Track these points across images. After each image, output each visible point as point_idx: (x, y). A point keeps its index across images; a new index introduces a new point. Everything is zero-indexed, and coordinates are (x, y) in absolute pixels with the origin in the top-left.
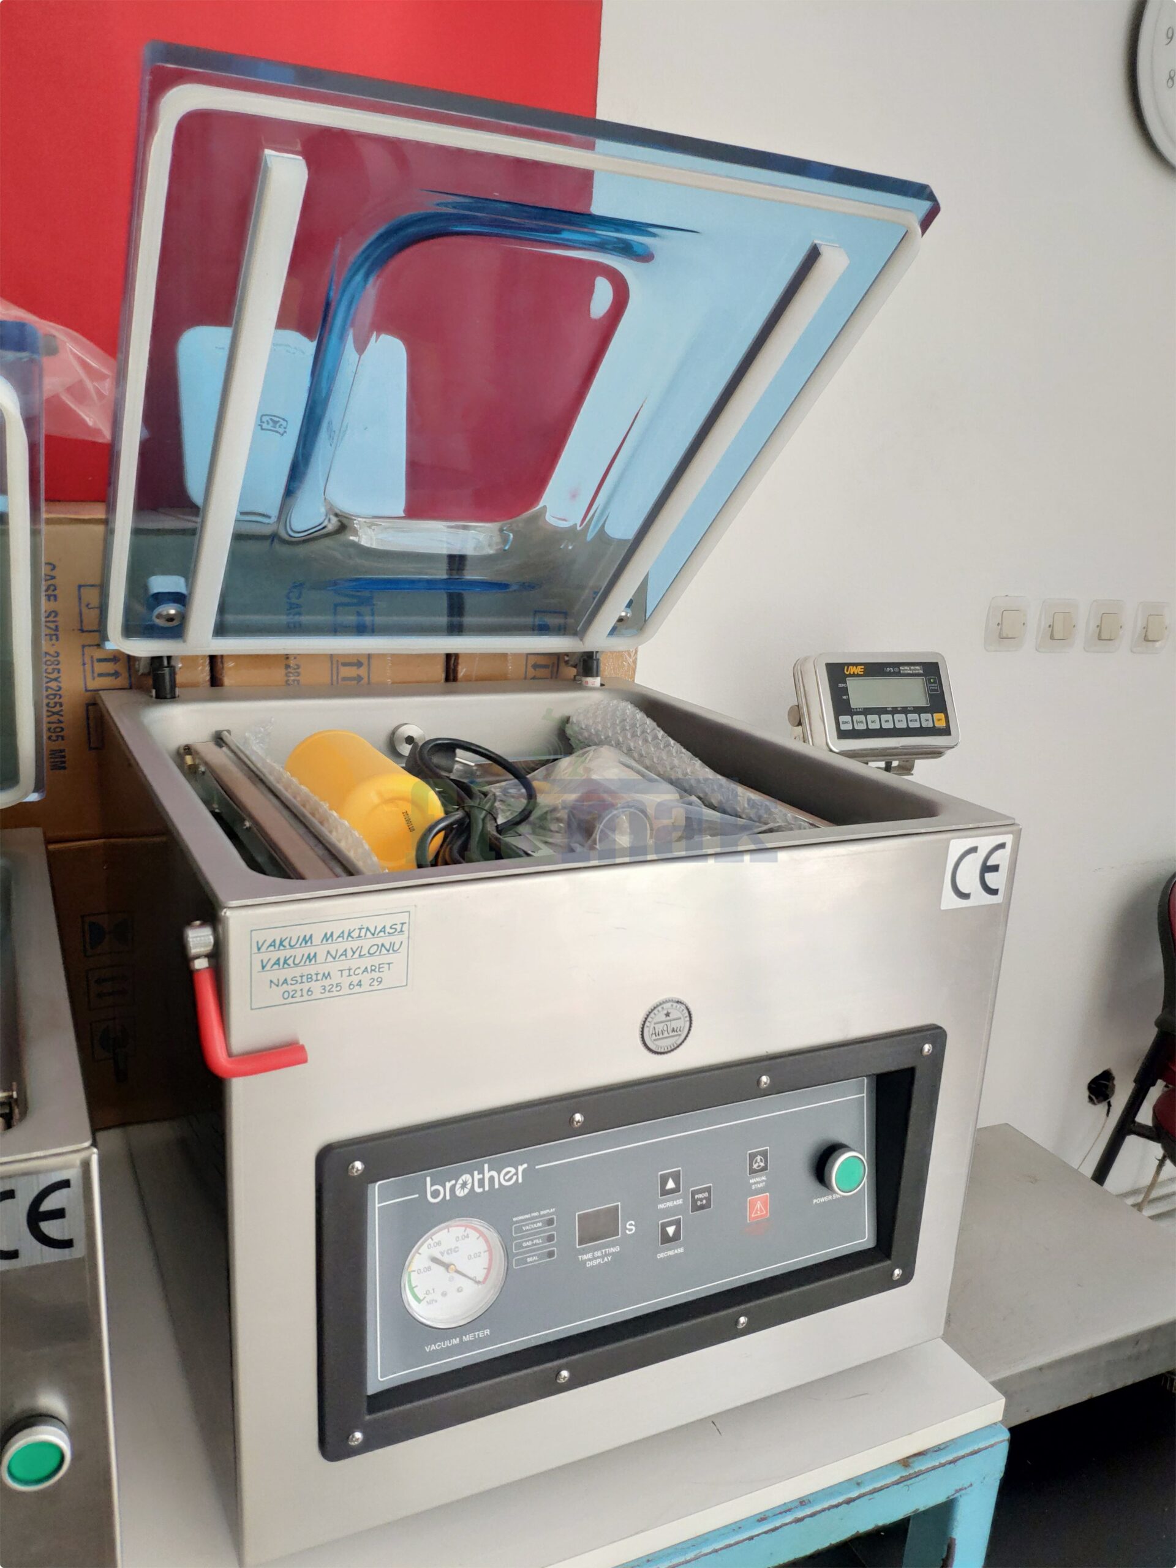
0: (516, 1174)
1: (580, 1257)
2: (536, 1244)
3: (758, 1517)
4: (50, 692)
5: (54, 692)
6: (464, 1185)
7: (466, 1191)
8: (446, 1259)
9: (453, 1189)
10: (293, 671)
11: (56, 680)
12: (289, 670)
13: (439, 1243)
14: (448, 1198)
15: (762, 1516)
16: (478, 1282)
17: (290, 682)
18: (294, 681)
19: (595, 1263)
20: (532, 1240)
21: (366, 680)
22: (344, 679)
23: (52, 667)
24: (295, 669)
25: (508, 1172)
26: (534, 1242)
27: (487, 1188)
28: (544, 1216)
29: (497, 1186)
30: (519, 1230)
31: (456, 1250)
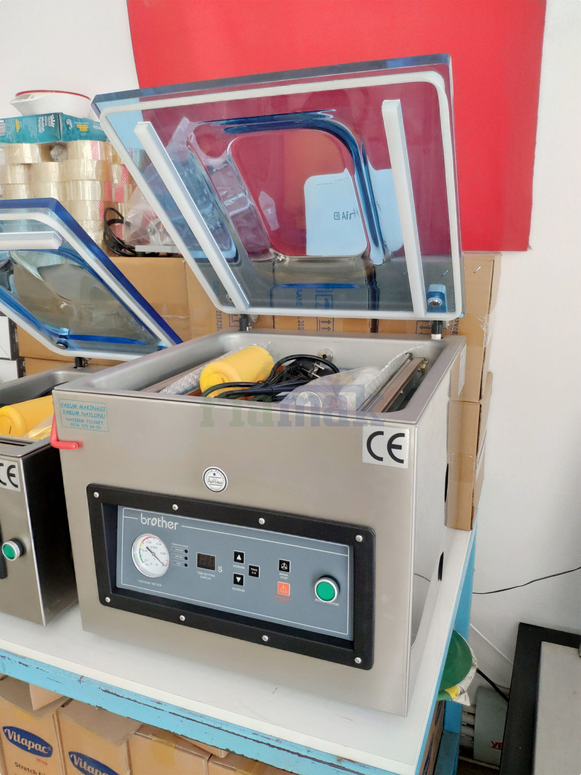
0: (174, 525)
1: (198, 572)
2: (180, 558)
3: (255, 732)
4: (218, 326)
5: (219, 326)
6: (154, 522)
7: (155, 524)
8: (152, 550)
9: (150, 521)
10: (301, 324)
11: (220, 321)
12: (300, 323)
13: (150, 542)
14: (148, 524)
15: (257, 733)
16: (163, 565)
17: (300, 328)
18: (302, 328)
19: (205, 578)
20: (179, 556)
21: (332, 329)
22: (323, 328)
23: (219, 316)
24: (302, 323)
25: (171, 524)
26: (180, 557)
27: (162, 527)
28: (183, 547)
29: (166, 527)
30: (174, 549)
31: (156, 548)
